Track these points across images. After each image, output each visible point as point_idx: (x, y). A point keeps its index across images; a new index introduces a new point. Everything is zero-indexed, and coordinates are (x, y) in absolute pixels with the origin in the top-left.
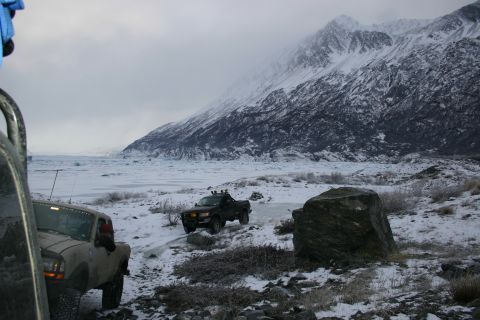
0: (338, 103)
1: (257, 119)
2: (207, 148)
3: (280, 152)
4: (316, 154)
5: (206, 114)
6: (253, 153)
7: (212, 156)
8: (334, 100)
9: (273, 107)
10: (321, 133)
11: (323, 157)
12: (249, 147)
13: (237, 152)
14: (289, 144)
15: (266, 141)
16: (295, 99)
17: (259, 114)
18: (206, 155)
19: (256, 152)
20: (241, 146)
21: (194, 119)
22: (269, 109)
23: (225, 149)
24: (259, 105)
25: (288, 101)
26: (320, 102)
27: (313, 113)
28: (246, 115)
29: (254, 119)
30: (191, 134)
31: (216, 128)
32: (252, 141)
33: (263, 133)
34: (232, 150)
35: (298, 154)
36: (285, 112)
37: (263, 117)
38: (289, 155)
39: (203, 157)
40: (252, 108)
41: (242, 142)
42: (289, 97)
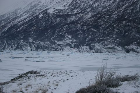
0: (133, 9)
1: (69, 20)
2: (31, 41)
3: (97, 46)
4: (126, 47)
5: (15, 12)
6: (73, 45)
7: (38, 48)
8: (129, 7)
9: (79, 10)
10: (126, 32)
11: (133, 50)
12: (69, 41)
13: (59, 45)
14: (102, 40)
15: (81, 37)
16: (97, 4)
17: (69, 16)
18: (31, 47)
19: (75, 45)
20: (61, 40)
21: (3, 16)
22: (75, 11)
23: (48, 43)
24: (67, 8)
25: (91, 6)
26: (118, 8)
27: (115, 17)
28: (58, 16)
29: (66, 19)
30: (7, 29)
31: (31, 25)
32: (70, 37)
33: (78, 31)
34: (54, 43)
35: (117, 47)
36: (90, 15)
37: (73, 18)
38: (110, 48)
39: (29, 48)
40: (61, 11)
41: (61, 38)
42: (91, 3)
